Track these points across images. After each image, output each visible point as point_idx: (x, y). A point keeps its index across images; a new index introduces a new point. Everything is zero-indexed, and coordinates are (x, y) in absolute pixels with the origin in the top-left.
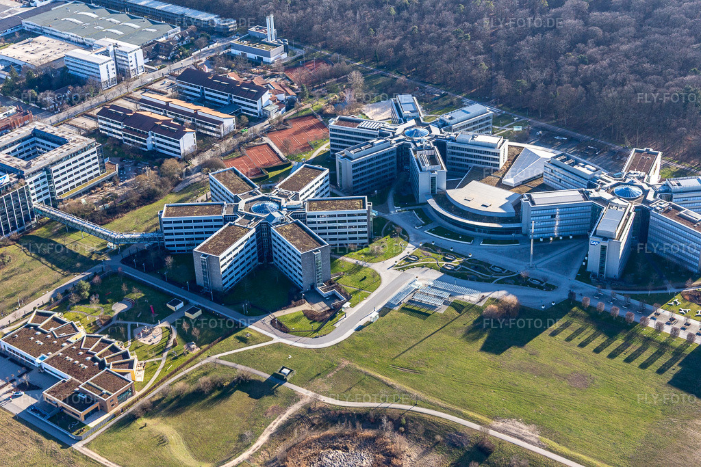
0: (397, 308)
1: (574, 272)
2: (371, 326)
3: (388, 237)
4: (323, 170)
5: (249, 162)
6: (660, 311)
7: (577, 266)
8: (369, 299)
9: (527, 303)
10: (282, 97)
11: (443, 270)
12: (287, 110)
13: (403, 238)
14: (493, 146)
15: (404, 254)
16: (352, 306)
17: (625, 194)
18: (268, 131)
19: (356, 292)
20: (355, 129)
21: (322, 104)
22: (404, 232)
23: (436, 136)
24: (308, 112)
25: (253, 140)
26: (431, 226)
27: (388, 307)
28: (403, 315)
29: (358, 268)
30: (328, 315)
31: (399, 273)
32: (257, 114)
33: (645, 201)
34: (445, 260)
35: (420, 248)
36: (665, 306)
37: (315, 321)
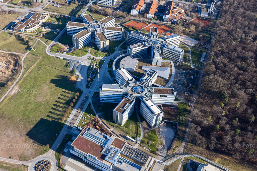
0: (68, 61)
6: (83, 113)
9: (78, 83)
11: (90, 66)
12: (171, 23)
13: (106, 56)
14: (154, 57)
16: (66, 54)
18: (155, 23)
19: (74, 53)
22: (109, 56)
25: (149, 22)
28: (66, 63)
29: (87, 51)
31: (86, 58)
33: (132, 95)
35: (101, 60)
36: (86, 114)
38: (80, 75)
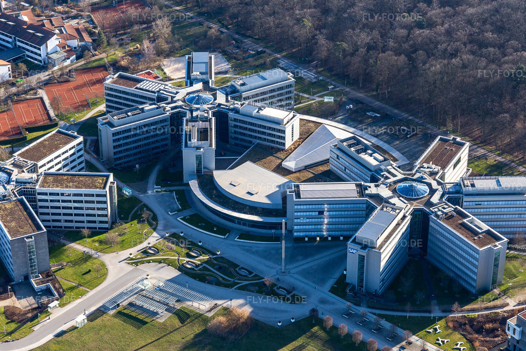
0: (112, 312)
1: (331, 282)
2: (74, 333)
3: (136, 221)
4: (75, 138)
5: (12, 118)
6: (414, 338)
7: (337, 275)
8: (84, 298)
9: (262, 317)
10: (75, 43)
11: (182, 268)
12: (78, 58)
13: (150, 225)
14: (279, 122)
15: (144, 245)
16: (61, 305)
17: (408, 194)
18: (47, 83)
19: (72, 289)
20: (132, 90)
21: (119, 54)
22: (155, 218)
23: (219, 105)
24: (101, 62)
25: (26, 92)
26: (187, 213)
27: (102, 309)
28: (117, 320)
29: (87, 258)
30: (30, 315)
31: (130, 268)
32: (40, 61)
33: (429, 204)
34: (188, 256)
35: (166, 239)
36: (422, 333)
37: (12, 321)
38: (219, 302)
